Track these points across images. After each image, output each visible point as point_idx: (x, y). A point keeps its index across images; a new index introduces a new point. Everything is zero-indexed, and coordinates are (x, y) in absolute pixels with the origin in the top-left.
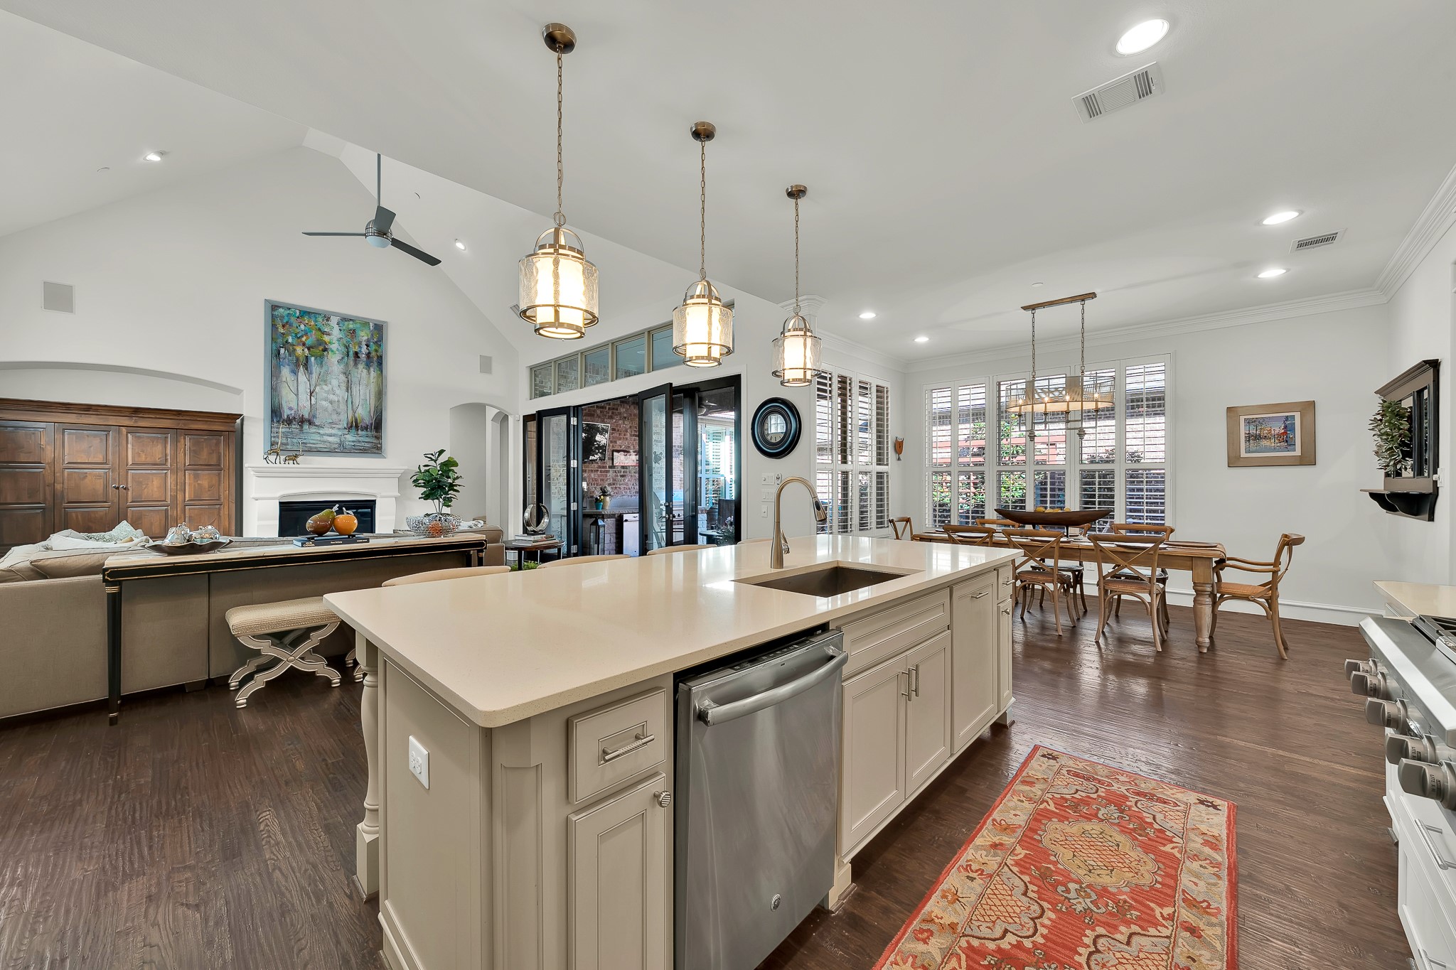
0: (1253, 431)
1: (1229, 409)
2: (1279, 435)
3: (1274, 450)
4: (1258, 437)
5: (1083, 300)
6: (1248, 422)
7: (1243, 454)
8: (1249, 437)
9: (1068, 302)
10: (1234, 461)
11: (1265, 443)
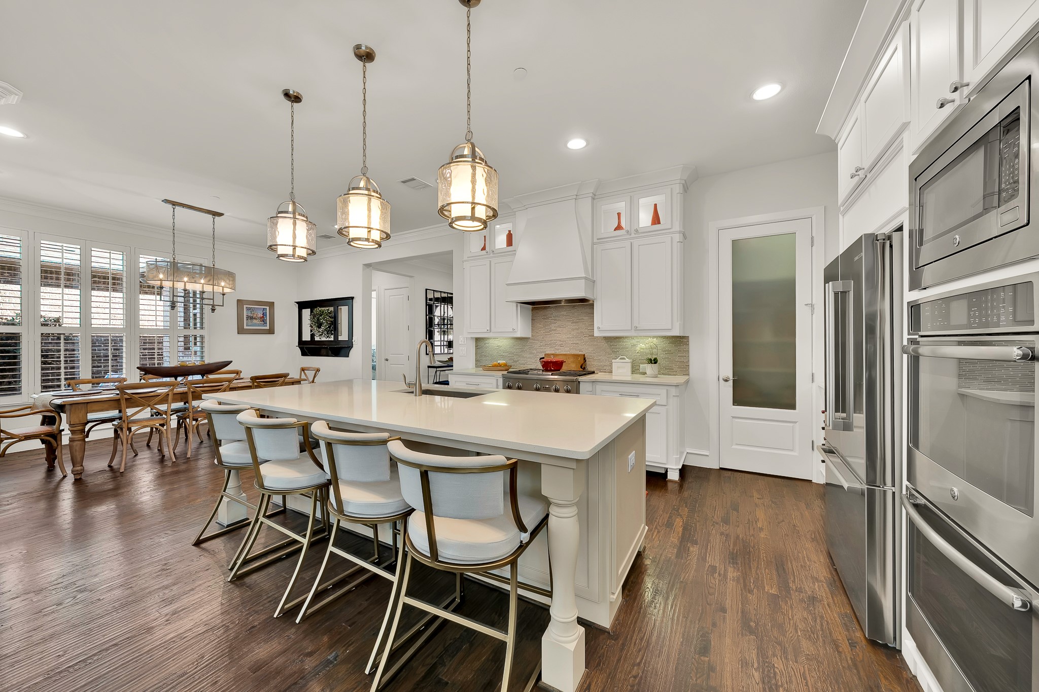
0: (249, 315)
1: (238, 301)
2: (261, 318)
3: (259, 326)
4: (252, 318)
5: (214, 215)
6: (248, 309)
7: (245, 327)
8: (248, 317)
9: (205, 213)
10: (241, 331)
11: (255, 321)
